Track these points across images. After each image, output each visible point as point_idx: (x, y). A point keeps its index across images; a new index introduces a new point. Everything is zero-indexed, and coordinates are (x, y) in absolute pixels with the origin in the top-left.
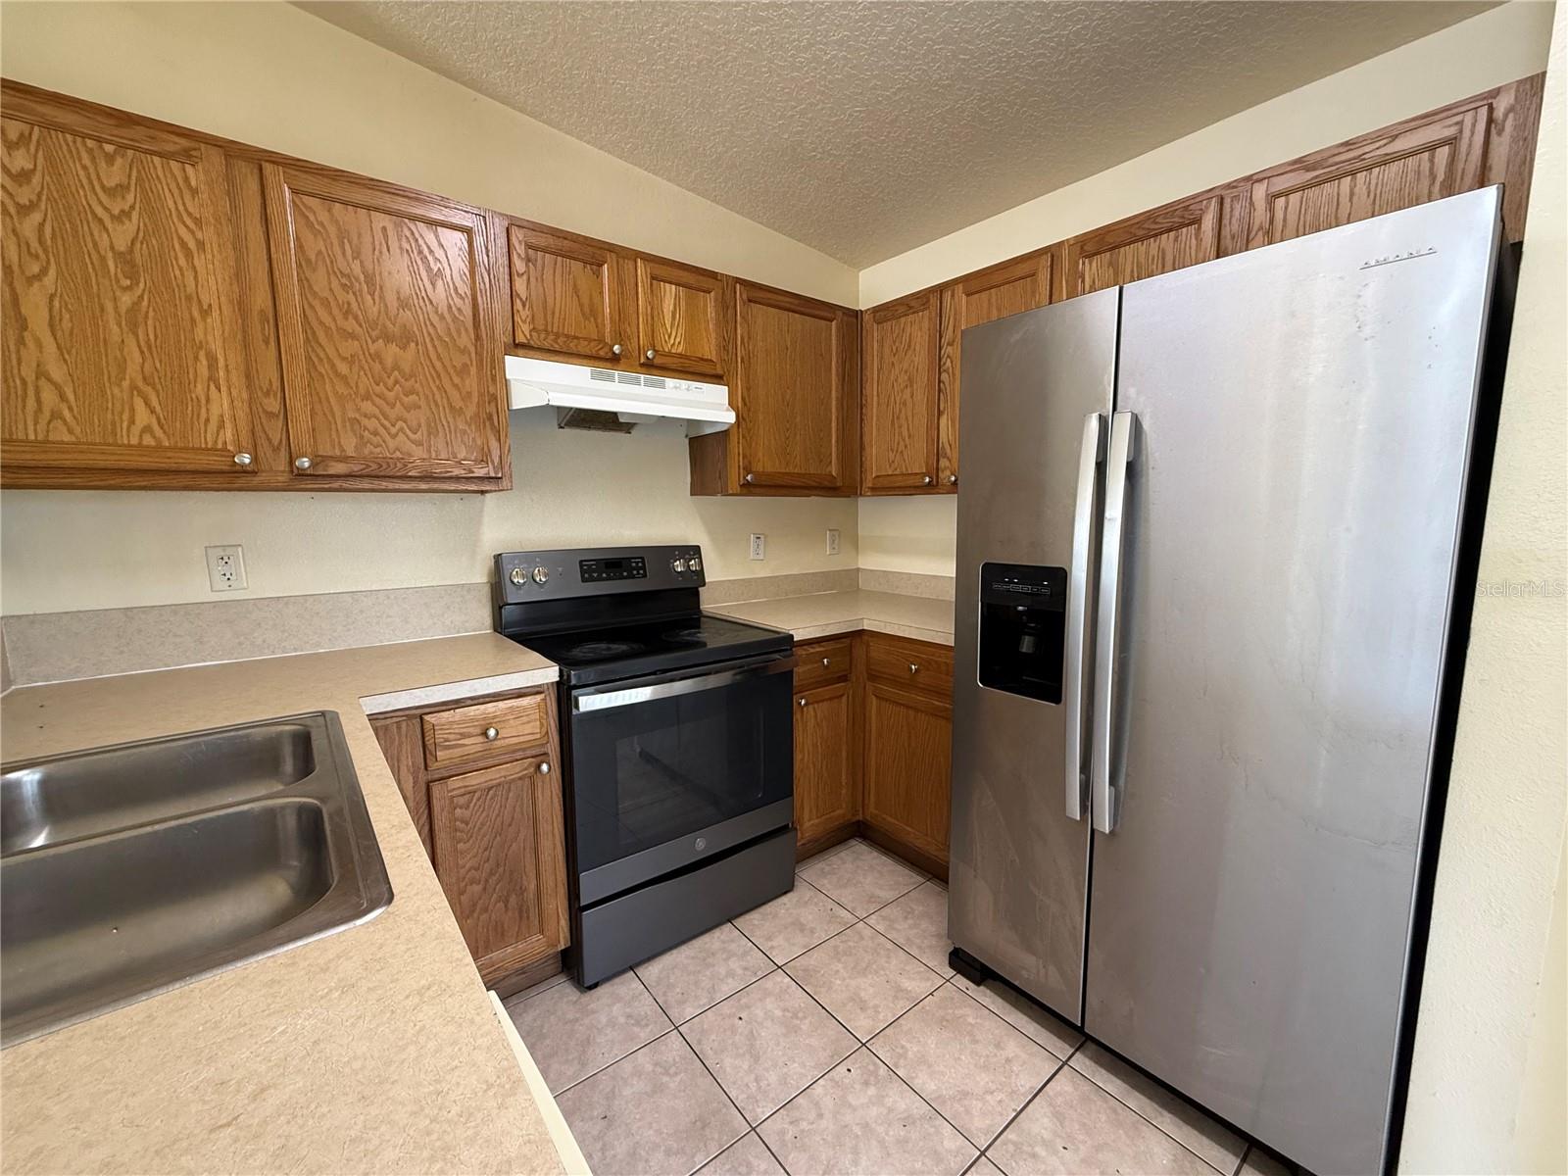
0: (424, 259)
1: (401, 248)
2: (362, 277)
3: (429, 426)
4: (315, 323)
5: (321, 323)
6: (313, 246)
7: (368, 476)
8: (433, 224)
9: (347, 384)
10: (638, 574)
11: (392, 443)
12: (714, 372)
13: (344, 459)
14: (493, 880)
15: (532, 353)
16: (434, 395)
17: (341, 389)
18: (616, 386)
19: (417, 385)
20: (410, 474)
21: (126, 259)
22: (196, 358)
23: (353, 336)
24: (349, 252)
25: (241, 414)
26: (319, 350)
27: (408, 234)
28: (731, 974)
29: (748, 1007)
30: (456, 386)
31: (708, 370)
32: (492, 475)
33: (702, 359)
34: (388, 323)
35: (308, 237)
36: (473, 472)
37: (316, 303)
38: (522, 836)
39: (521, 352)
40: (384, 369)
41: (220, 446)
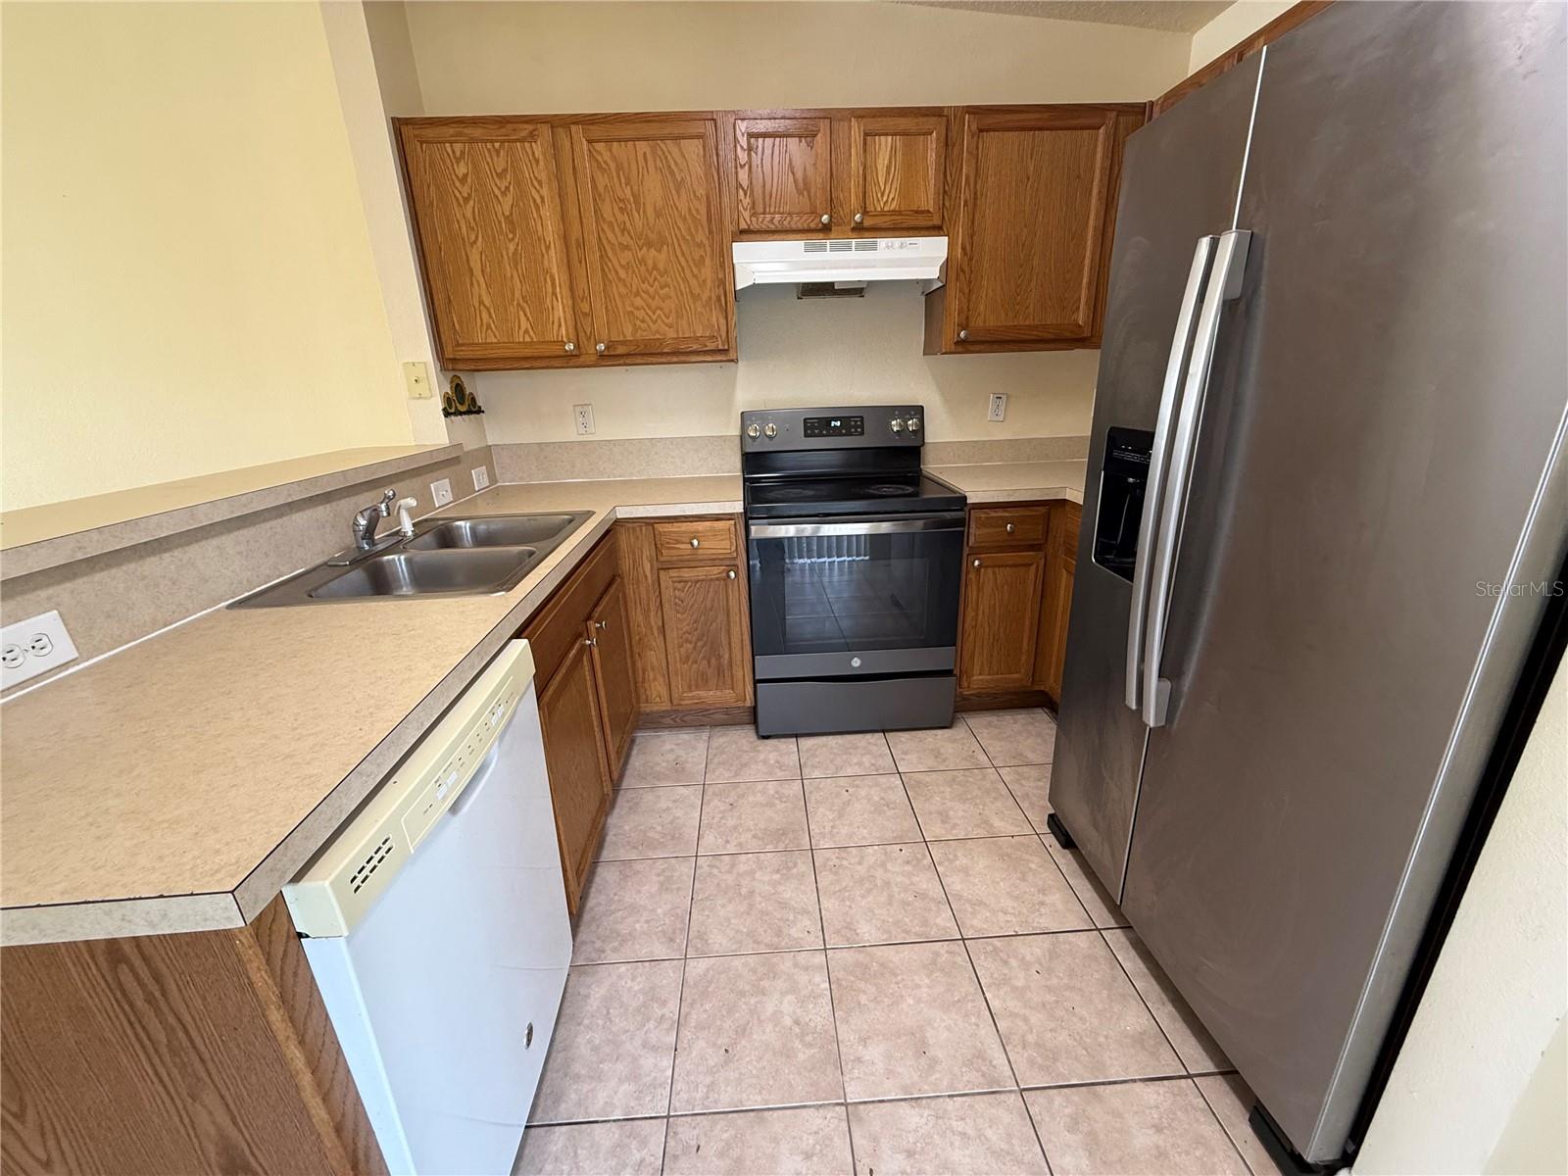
0: (672, 173)
1: (656, 167)
2: (632, 199)
3: (677, 312)
4: (605, 242)
5: (609, 242)
6: (602, 181)
7: (639, 354)
8: (677, 138)
9: (626, 286)
10: (856, 431)
11: (654, 327)
12: (930, 224)
13: (624, 343)
14: (700, 644)
15: (753, 236)
16: (680, 286)
17: (623, 290)
18: (828, 255)
19: (669, 279)
20: (666, 350)
21: (509, 219)
22: (545, 280)
23: (627, 247)
24: (623, 180)
25: (568, 316)
26: (609, 264)
27: (660, 153)
28: (860, 764)
29: (857, 786)
30: (695, 276)
31: (922, 222)
32: (721, 347)
33: (917, 212)
34: (649, 232)
35: (598, 175)
36: (706, 346)
37: (606, 227)
38: (719, 620)
39: (744, 237)
40: (647, 270)
41: (560, 339)
